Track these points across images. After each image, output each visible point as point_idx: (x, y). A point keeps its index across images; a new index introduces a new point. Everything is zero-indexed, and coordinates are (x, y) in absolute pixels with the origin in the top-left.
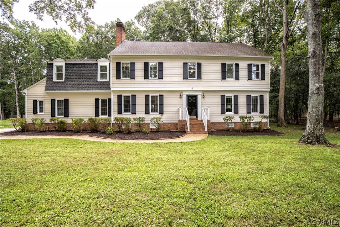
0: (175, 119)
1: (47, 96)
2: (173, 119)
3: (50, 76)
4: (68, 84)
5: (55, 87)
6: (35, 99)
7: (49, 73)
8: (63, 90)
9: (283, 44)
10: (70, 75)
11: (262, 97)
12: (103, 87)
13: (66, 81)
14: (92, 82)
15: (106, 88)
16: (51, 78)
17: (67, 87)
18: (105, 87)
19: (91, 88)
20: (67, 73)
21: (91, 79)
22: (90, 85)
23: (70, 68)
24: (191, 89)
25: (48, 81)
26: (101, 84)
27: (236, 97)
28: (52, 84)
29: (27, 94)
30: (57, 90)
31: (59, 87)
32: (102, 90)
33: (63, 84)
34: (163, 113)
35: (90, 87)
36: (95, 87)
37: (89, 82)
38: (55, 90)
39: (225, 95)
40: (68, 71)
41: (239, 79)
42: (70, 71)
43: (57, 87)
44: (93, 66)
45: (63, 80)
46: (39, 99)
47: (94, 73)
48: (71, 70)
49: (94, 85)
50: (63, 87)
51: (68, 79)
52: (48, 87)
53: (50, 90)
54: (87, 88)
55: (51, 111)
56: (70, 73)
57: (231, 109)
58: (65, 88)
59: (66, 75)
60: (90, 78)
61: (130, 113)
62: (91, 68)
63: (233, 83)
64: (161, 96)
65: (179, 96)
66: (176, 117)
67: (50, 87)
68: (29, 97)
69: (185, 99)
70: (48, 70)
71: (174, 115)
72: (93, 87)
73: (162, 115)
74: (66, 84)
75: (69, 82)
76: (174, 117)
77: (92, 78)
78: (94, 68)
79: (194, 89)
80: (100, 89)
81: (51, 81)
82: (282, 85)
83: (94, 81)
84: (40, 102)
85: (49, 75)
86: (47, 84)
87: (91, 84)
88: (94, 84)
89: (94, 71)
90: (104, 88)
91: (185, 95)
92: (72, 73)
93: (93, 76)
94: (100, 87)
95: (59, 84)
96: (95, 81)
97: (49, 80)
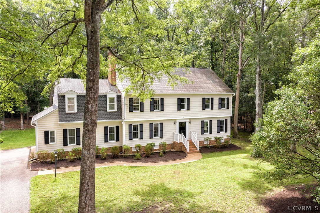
0: (170, 141)
1: (59, 127)
2: (169, 141)
3: (62, 108)
4: (81, 115)
5: (68, 118)
6: (46, 130)
7: (61, 105)
8: (77, 121)
9: (239, 75)
10: (81, 107)
11: (226, 120)
12: (112, 117)
13: (78, 112)
14: (102, 112)
15: (115, 118)
16: (62, 109)
17: (80, 118)
18: (114, 116)
19: (103, 118)
20: (79, 105)
21: (101, 110)
22: (100, 115)
23: (81, 100)
24: (182, 118)
25: (61, 113)
26: (110, 114)
27: (211, 121)
28: (65, 115)
29: (37, 126)
30: (71, 121)
31: (72, 118)
32: (112, 119)
33: (76, 115)
34: (162, 137)
35: (101, 117)
36: (106, 117)
37: (100, 112)
38: (69, 121)
39: (204, 121)
40: (79, 103)
41: (213, 109)
42: (81, 103)
43: (71, 118)
44: (102, 98)
45: (75, 111)
46: (50, 130)
47: (103, 104)
48: (82, 101)
49: (104, 116)
50: (76, 118)
51: (80, 110)
52: (62, 118)
53: (64, 121)
54: (99, 118)
55: (63, 141)
56: (81, 105)
57: (207, 131)
58: (78, 119)
59: (78, 106)
60: (100, 108)
61: (139, 139)
62: (100, 100)
63: (209, 112)
64: (161, 124)
65: (173, 123)
66: (172, 139)
67: (63, 119)
68: (39, 128)
69: (177, 124)
70: (60, 102)
71: (171, 138)
72: (104, 117)
73: (162, 139)
74: (78, 115)
75: (81, 113)
76: (170, 139)
77: (102, 108)
78: (103, 100)
79: (185, 118)
80: (110, 119)
81: (63, 113)
82: (237, 106)
83: (103, 111)
84: (51, 132)
85: (60, 106)
86: (60, 116)
87: (102, 114)
88: (105, 114)
89: (103, 102)
90: (114, 118)
91: (178, 122)
92: (83, 104)
93: (103, 107)
94: (110, 117)
95: (72, 115)
96: (105, 111)
97: (61, 111)
